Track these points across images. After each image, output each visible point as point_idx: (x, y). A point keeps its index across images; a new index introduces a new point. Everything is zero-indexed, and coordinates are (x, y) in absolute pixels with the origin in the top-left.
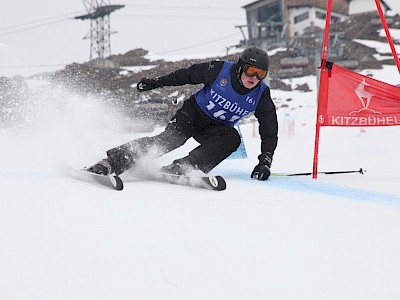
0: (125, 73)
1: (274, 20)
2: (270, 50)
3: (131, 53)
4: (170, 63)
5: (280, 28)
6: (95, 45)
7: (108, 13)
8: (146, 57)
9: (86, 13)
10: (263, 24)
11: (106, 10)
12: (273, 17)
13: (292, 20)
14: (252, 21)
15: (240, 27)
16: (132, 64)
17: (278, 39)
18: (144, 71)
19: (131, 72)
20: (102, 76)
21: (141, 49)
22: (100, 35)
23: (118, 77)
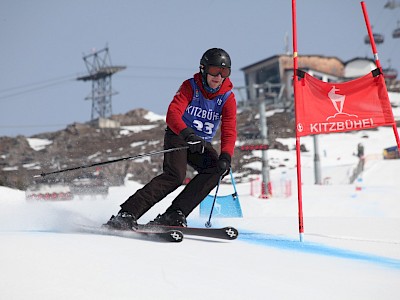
0: (125, 132)
1: (273, 82)
2: (267, 110)
3: (132, 114)
5: (277, 90)
6: (96, 105)
7: (110, 74)
8: (147, 117)
9: (87, 74)
10: (261, 85)
11: (108, 71)
12: (271, 78)
13: (289, 82)
14: (250, 82)
15: (239, 89)
16: (133, 124)
17: (276, 100)
18: (144, 131)
19: (131, 132)
20: (103, 135)
21: (141, 110)
22: (102, 95)
23: (119, 137)
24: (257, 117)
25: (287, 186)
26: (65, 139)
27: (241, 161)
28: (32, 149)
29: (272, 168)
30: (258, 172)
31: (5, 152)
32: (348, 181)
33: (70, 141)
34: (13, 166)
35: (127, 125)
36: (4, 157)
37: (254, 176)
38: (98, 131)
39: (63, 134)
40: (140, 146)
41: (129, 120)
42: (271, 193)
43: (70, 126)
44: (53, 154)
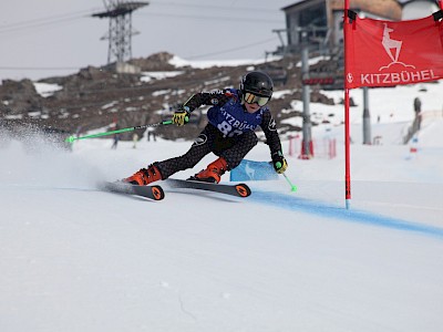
0: (146, 79)
1: (319, 24)
2: (311, 58)
3: (155, 58)
4: (198, 70)
5: (323, 34)
6: (114, 47)
7: (130, 11)
8: (172, 62)
9: (104, 10)
10: (305, 28)
11: (128, 8)
12: (316, 21)
13: (337, 25)
14: (292, 25)
15: (278, 32)
16: (155, 70)
17: (321, 46)
18: (168, 78)
19: (153, 78)
20: (121, 81)
21: (165, 54)
22: (120, 35)
23: (139, 84)
24: (299, 64)
25: (330, 146)
26: (78, 85)
27: (279, 115)
28: (39, 95)
29: (314, 124)
30: (298, 129)
31: (7, 99)
32: (401, 140)
33: (82, 87)
34: (18, 114)
35: (148, 70)
36: (6, 103)
37: (294, 134)
38: (115, 76)
39: (75, 79)
40: (164, 95)
41: (151, 65)
42: (312, 153)
43: (83, 70)
44: (63, 102)
